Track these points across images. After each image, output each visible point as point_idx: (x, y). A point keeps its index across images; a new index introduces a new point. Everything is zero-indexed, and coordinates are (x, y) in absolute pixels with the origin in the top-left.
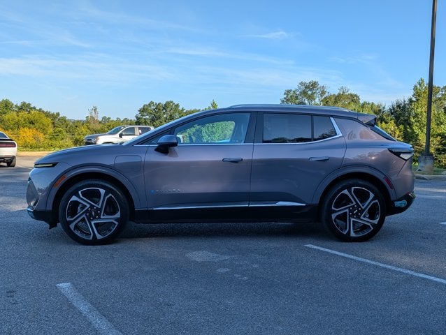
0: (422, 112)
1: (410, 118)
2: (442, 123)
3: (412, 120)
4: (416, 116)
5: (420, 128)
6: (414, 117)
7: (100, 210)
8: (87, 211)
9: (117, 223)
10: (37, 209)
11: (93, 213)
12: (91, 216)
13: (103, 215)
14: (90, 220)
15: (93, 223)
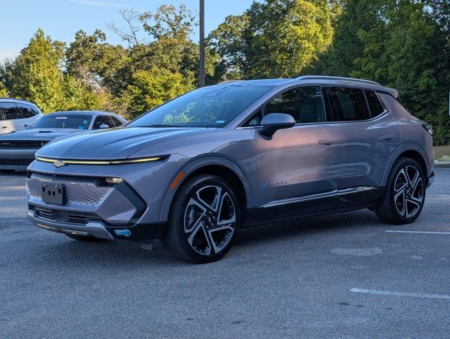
0: (45, 78)
1: (28, 87)
2: (72, 94)
3: (33, 89)
4: (37, 83)
5: (44, 101)
6: (35, 85)
7: (215, 214)
8: (203, 219)
9: (232, 229)
10: (142, 222)
11: (210, 219)
12: (207, 223)
13: (220, 221)
14: (206, 229)
15: (210, 232)
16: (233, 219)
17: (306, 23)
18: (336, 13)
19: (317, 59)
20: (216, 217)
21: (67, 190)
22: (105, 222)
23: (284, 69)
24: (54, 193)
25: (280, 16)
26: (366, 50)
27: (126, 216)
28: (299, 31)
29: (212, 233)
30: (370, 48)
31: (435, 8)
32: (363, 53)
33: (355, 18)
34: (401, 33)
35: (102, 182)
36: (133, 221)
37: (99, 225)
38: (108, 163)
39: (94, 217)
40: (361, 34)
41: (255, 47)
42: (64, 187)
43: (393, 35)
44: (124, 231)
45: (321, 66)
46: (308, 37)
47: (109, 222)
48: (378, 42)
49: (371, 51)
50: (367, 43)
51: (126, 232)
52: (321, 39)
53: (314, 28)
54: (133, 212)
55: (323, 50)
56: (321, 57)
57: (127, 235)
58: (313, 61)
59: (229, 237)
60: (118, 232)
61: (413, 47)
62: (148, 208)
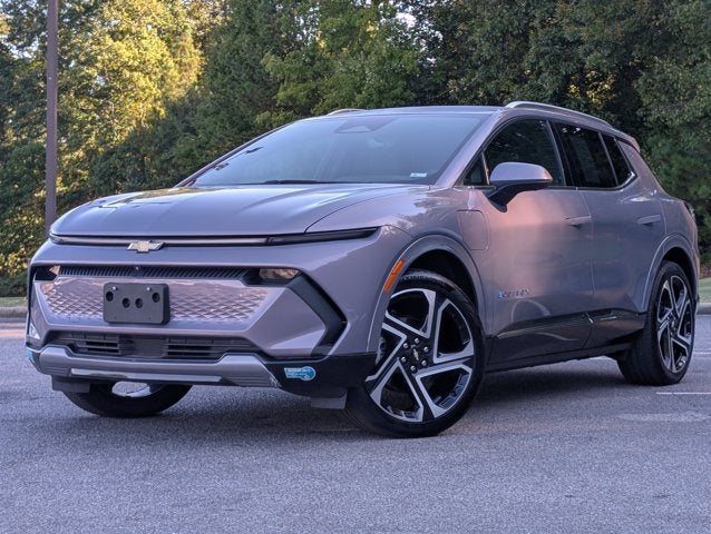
7: (428, 342)
8: (402, 352)
9: (469, 370)
10: (340, 353)
11: (416, 354)
12: (410, 360)
13: (438, 356)
14: (410, 373)
15: (418, 378)
16: (469, 350)
17: (137, 36)
18: (198, 18)
19: (163, 112)
20: (431, 348)
21: (172, 294)
22: (262, 354)
23: (89, 132)
24: (138, 302)
25: (79, 17)
26: (281, 94)
27: (308, 341)
28: (125, 50)
29: (423, 380)
30: (289, 92)
31: (420, 19)
32: (275, 101)
33: (252, 31)
34: (355, 65)
35: (254, 276)
36: (322, 350)
37: (252, 361)
38: (262, 240)
39: (239, 345)
40: (270, 62)
41: (22, 82)
42: (166, 289)
43: (339, 68)
44: (304, 369)
45: (174, 128)
46: (142, 67)
47: (272, 354)
48: (304, 81)
49: (290, 98)
50: (283, 81)
51: (305, 373)
52: (173, 72)
53: (155, 49)
54: (320, 333)
55: (177, 93)
56: (173, 109)
57: (307, 378)
58: (154, 118)
59: (464, 386)
60: (291, 372)
61: (380, 92)
62: (349, 325)
